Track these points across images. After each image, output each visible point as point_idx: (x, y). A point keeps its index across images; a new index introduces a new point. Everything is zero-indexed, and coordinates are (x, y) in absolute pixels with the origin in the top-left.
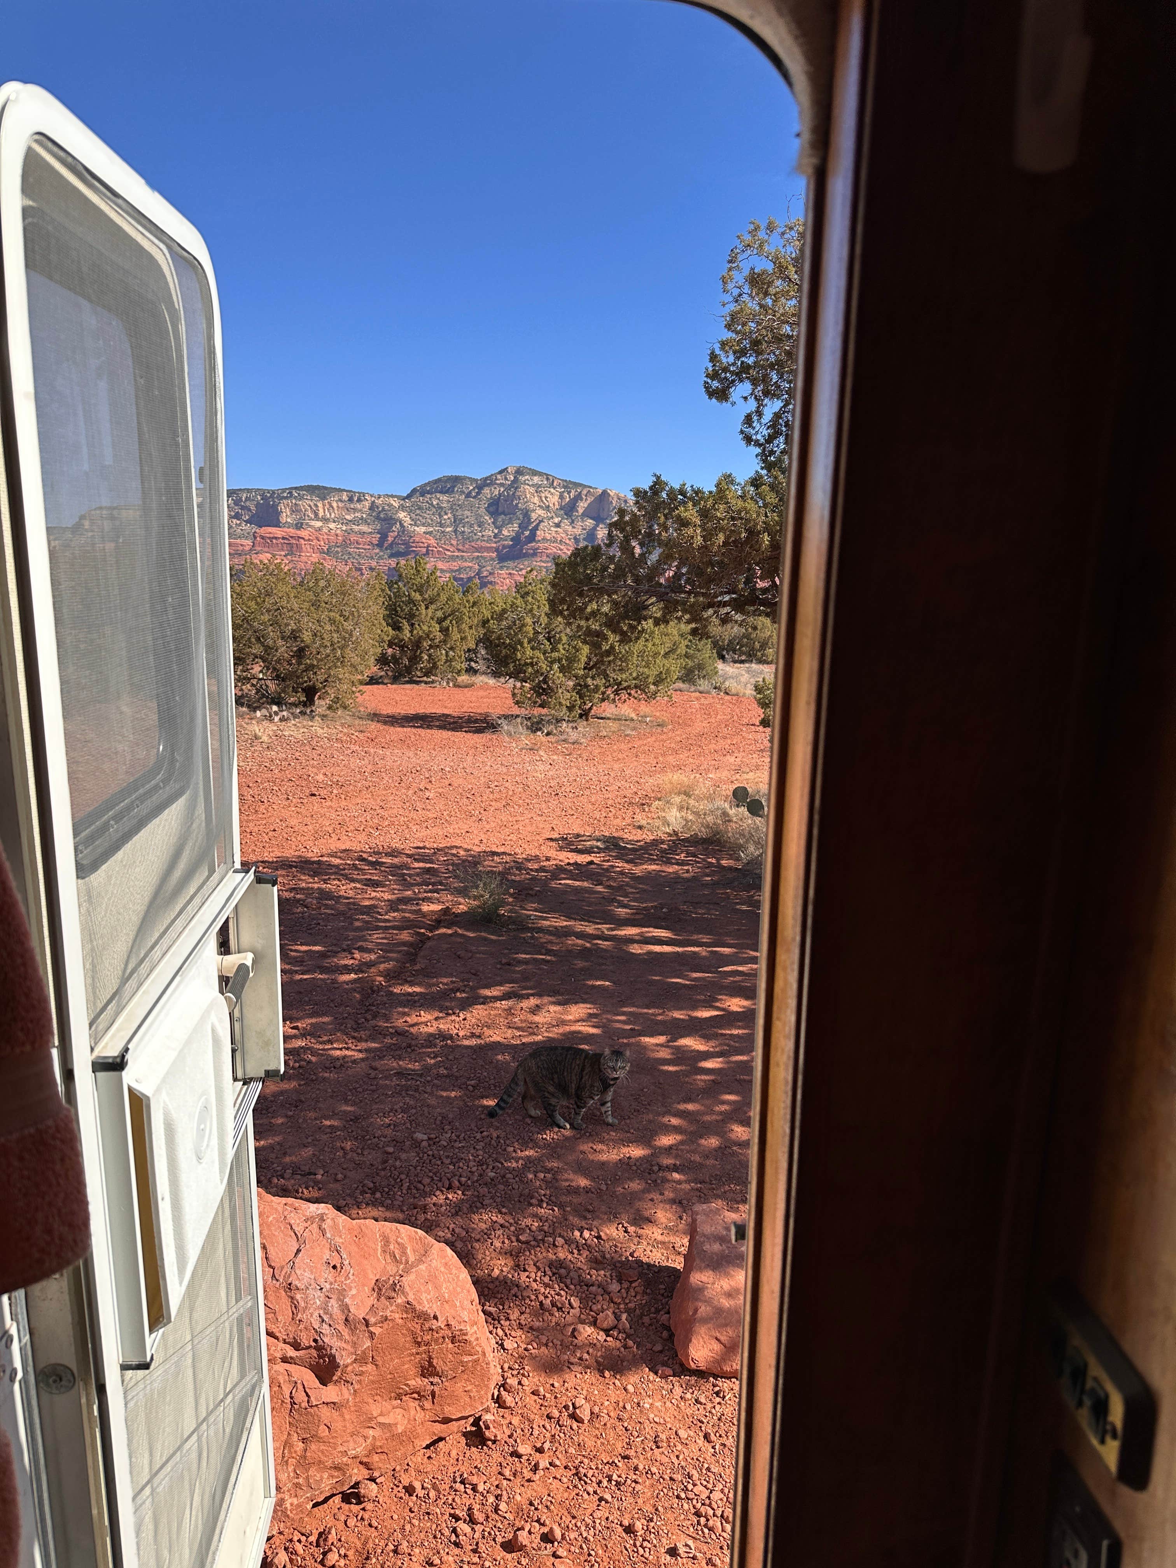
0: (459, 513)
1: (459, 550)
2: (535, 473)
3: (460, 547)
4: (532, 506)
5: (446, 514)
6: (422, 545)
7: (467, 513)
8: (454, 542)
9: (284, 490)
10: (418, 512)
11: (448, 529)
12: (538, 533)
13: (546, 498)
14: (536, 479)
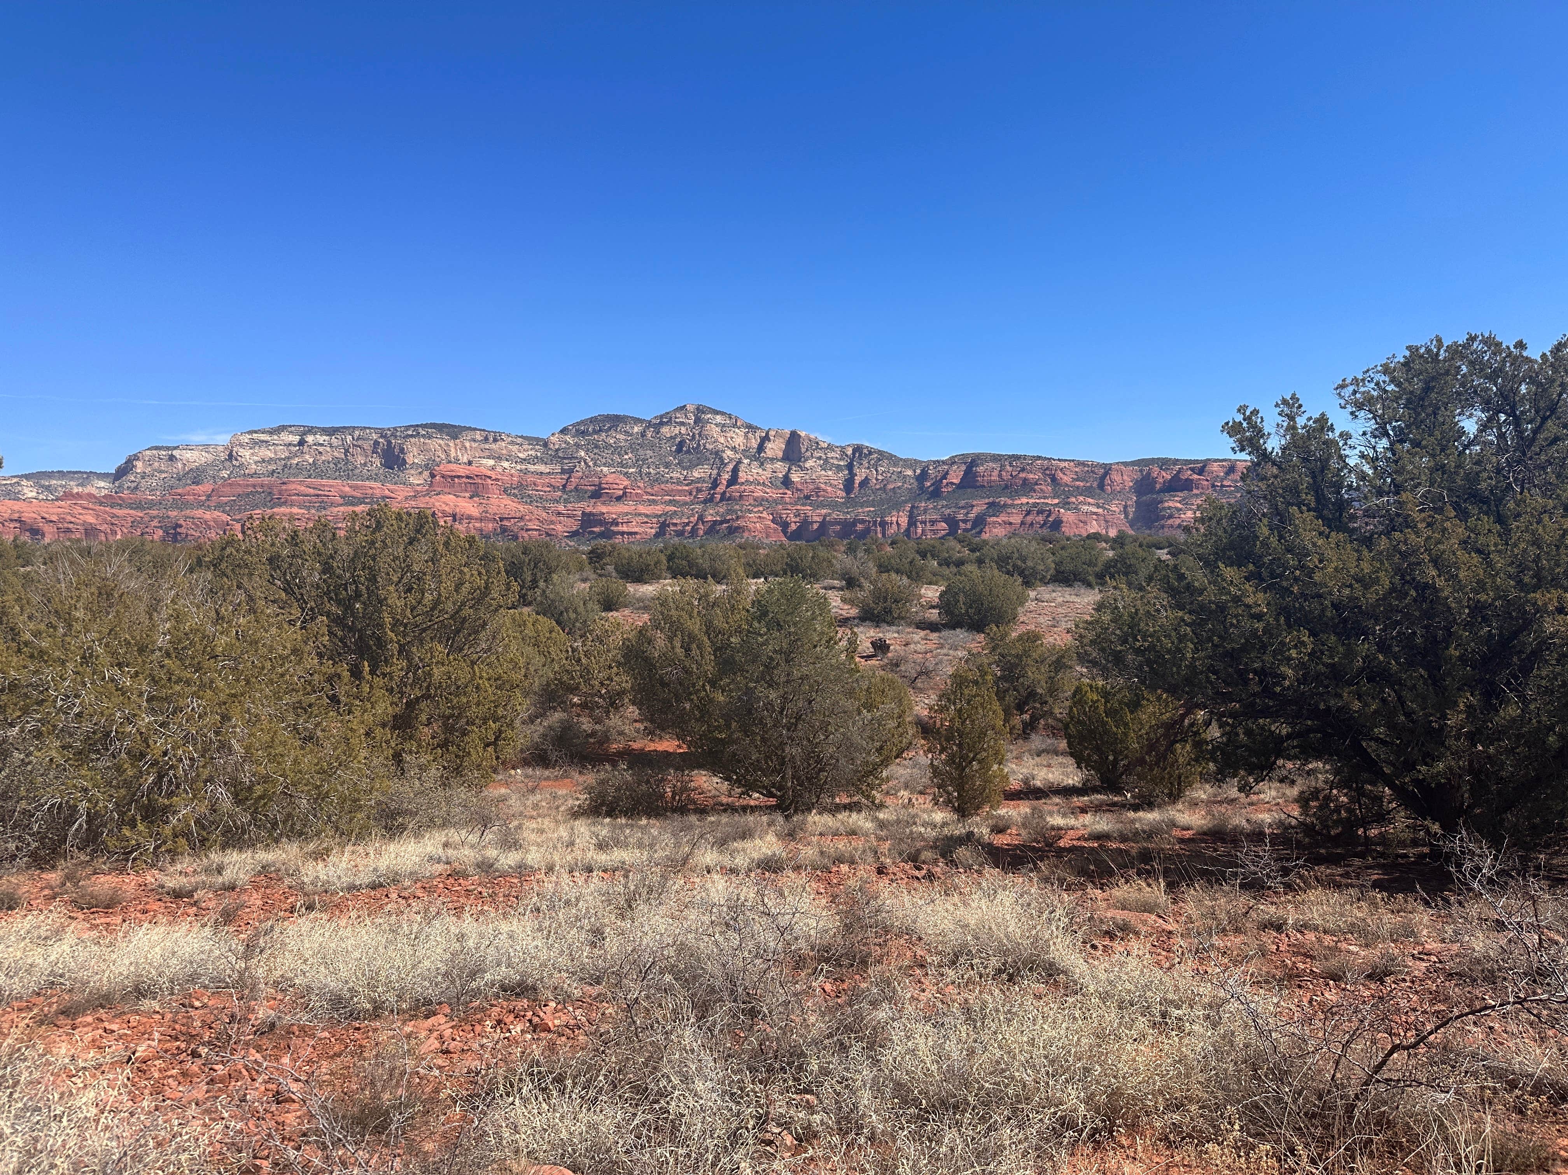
0: (641, 452)
1: (647, 493)
2: (717, 413)
3: (649, 490)
4: (720, 446)
5: (627, 454)
6: (616, 486)
7: (649, 453)
8: (641, 485)
9: (408, 428)
10: (596, 451)
11: (631, 470)
12: (741, 474)
13: (732, 438)
14: (719, 419)
